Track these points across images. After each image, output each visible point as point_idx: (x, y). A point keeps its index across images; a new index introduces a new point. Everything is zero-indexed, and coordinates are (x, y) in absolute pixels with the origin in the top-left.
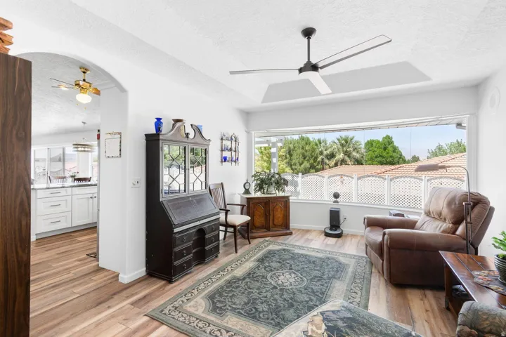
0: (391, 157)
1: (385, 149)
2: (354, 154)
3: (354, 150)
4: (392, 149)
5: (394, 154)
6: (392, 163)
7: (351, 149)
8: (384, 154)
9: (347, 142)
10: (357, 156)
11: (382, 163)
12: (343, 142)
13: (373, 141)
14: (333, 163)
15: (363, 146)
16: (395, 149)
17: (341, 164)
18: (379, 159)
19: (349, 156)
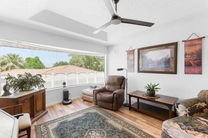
0: (39, 65)
1: (36, 62)
2: (20, 63)
3: (19, 62)
4: (40, 62)
5: (41, 65)
6: (40, 68)
7: (18, 61)
8: (36, 64)
9: (14, 57)
10: (22, 64)
11: (35, 68)
12: (12, 57)
13: (30, 58)
14: (5, 68)
15: (24, 60)
16: (41, 63)
17: (11, 69)
18: (34, 66)
19: (16, 64)
